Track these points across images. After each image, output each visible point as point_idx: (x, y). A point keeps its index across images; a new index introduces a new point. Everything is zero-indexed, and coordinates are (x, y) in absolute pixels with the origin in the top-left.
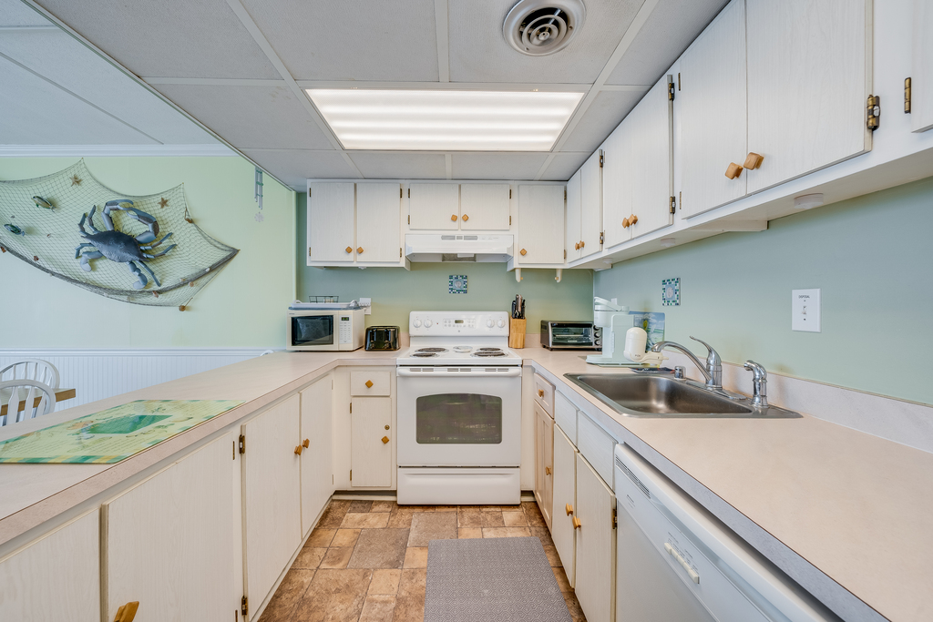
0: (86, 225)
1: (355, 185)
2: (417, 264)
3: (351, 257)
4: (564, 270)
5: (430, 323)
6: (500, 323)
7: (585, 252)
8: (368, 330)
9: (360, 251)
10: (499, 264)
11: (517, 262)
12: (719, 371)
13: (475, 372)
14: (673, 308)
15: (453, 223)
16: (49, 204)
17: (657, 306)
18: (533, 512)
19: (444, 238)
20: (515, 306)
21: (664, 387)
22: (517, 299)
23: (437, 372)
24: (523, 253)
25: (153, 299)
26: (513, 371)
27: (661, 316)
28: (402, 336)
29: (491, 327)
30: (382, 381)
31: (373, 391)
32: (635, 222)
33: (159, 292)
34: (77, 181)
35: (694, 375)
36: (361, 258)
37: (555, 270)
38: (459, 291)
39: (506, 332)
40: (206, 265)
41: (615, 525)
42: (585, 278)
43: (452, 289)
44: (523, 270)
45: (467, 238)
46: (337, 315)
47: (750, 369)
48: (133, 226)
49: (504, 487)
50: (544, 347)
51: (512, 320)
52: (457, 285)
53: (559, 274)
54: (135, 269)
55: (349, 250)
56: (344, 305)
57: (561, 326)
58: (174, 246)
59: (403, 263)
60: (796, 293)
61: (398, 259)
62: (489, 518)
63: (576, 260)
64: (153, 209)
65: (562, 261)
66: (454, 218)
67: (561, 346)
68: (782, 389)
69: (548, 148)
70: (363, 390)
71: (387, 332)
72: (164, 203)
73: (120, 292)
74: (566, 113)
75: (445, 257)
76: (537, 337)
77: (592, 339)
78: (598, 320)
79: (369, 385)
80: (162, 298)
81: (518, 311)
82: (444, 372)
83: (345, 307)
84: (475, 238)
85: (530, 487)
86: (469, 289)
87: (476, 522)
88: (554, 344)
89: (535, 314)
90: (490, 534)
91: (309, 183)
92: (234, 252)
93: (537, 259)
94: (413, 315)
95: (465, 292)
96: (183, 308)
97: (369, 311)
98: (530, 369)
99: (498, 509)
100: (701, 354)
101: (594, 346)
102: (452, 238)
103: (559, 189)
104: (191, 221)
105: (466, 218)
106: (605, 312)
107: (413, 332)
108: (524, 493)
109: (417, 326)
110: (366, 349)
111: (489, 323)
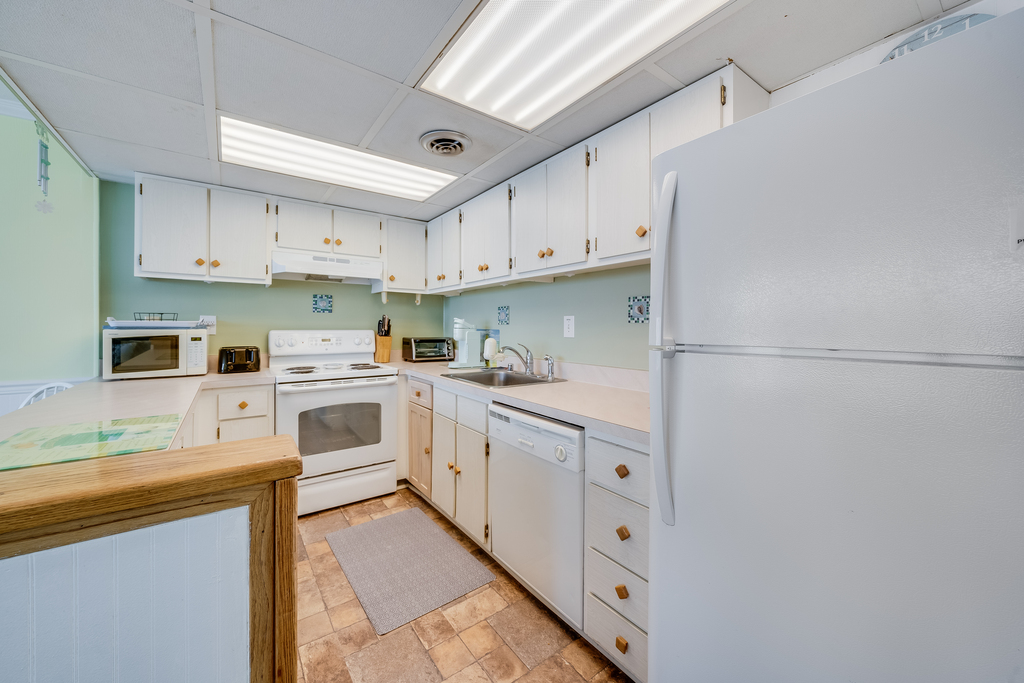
1: (209, 192)
2: (282, 282)
3: (203, 269)
4: (422, 295)
5: (294, 342)
6: (367, 341)
7: (445, 283)
8: (222, 351)
9: (215, 264)
10: (364, 288)
11: (386, 287)
12: (532, 363)
13: (357, 383)
14: (505, 325)
15: (326, 245)
17: (494, 325)
18: (407, 495)
19: (315, 258)
20: (381, 324)
21: (502, 378)
22: (384, 319)
23: (320, 386)
24: (392, 279)
26: (390, 379)
27: (497, 332)
28: (263, 358)
29: (359, 345)
30: (259, 400)
31: (247, 412)
32: (487, 269)
35: (519, 368)
36: (215, 271)
37: (415, 295)
38: (324, 310)
39: (372, 349)
41: (487, 453)
42: (438, 301)
43: (316, 309)
44: (388, 293)
45: (339, 261)
46: (184, 337)
47: (547, 359)
49: (383, 480)
50: (406, 360)
51: (378, 336)
52: (322, 304)
53: (419, 298)
55: (200, 262)
56: (193, 323)
57: (420, 342)
59: (268, 282)
60: (566, 318)
61: (263, 275)
62: (372, 507)
63: (435, 288)
65: (423, 286)
66: (327, 241)
67: (423, 358)
68: (560, 368)
69: (422, 200)
70: (234, 412)
71: (250, 352)
74: (443, 184)
75: (309, 277)
76: (399, 352)
77: (446, 351)
78: (457, 335)
79: (243, 406)
81: (383, 329)
82: (328, 385)
83: (194, 326)
84: (347, 262)
85: (405, 475)
86: (334, 309)
87: (362, 513)
88: (417, 357)
89: (399, 332)
90: (377, 516)
91: (138, 179)
93: (400, 286)
94: (274, 335)
95: (331, 311)
97: (213, 331)
98: (403, 378)
99: (378, 500)
100: (523, 354)
101: (447, 357)
102: (325, 259)
103: (421, 228)
105: (339, 243)
106: (460, 329)
107: (274, 351)
108: (400, 482)
109: (279, 346)
110: (220, 371)
111: (357, 341)
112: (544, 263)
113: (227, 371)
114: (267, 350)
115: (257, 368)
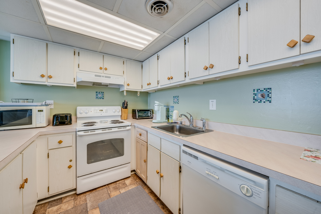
1: (47, 44)
2: (82, 86)
3: (44, 79)
4: (140, 92)
5: (87, 111)
6: (118, 111)
7: (151, 86)
8: (54, 116)
9: (50, 77)
10: (116, 88)
11: (126, 88)
12: (193, 121)
13: (114, 130)
14: (177, 104)
15: (100, 70)
17: (171, 104)
18: (135, 177)
19: (96, 76)
20: (124, 104)
21: (178, 128)
22: (125, 102)
23: (97, 132)
24: (128, 85)
26: (128, 128)
27: (173, 107)
28: (73, 118)
29: (115, 112)
30: (68, 140)
31: (63, 145)
32: (172, 78)
35: (186, 123)
36: (49, 80)
37: (137, 92)
38: (100, 98)
39: (120, 114)
41: (180, 172)
42: (146, 94)
43: (97, 97)
44: (127, 91)
45: (106, 77)
46: (35, 110)
47: (201, 120)
49: (125, 171)
50: (134, 118)
51: (122, 109)
52: (99, 96)
53: (139, 93)
55: (42, 76)
56: (40, 104)
57: (140, 111)
59: (75, 85)
60: (210, 101)
61: (73, 82)
62: (120, 185)
63: (146, 88)
65: (141, 89)
66: (101, 68)
67: (141, 118)
68: (208, 125)
69: (141, 49)
70: (56, 145)
71: (67, 116)
74: (151, 39)
75: (94, 84)
76: (131, 115)
77: (149, 115)
78: (156, 108)
79: (60, 142)
81: (125, 106)
82: (100, 131)
83: (40, 105)
84: (109, 77)
85: (134, 168)
86: (105, 98)
87: (116, 189)
88: (138, 117)
89: (131, 107)
90: (123, 191)
91: (12, 36)
93: (132, 88)
94: (79, 109)
95: (103, 99)
97: (52, 107)
98: (133, 127)
99: (123, 181)
100: (189, 117)
101: (150, 117)
102: (100, 76)
103: (140, 64)
105: (106, 69)
106: (158, 107)
107: (79, 115)
108: (132, 171)
109: (81, 113)
110: (53, 125)
111: (114, 111)
112: (207, 73)
113: (56, 125)
114: (76, 115)
115: (70, 123)
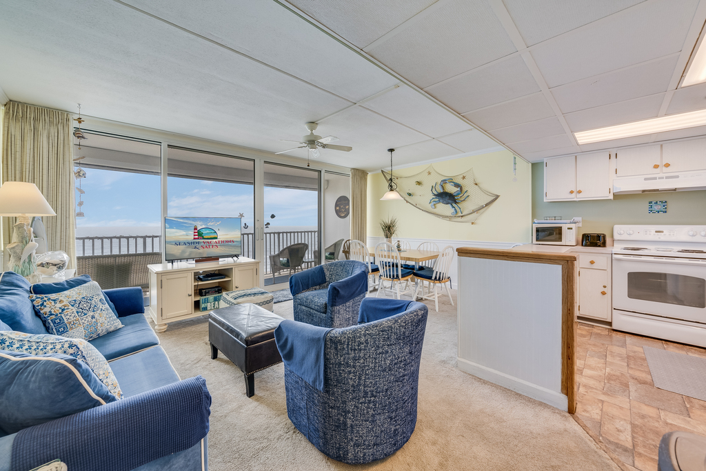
0: (434, 190)
1: (576, 157)
2: (621, 197)
3: (574, 195)
5: (631, 232)
6: (703, 233)
8: (584, 235)
9: (579, 192)
15: (655, 169)
16: (419, 183)
19: (646, 179)
23: (644, 259)
25: (460, 219)
28: (608, 240)
29: (693, 236)
30: (601, 261)
31: (594, 266)
33: (462, 216)
34: (429, 173)
36: (579, 196)
38: (658, 212)
40: (484, 204)
43: (651, 211)
45: (667, 178)
46: (565, 228)
48: (451, 189)
52: (656, 208)
54: (453, 207)
55: (572, 192)
56: (568, 221)
58: (468, 196)
59: (611, 197)
61: (607, 194)
64: (459, 181)
66: (656, 167)
70: (588, 265)
71: (599, 237)
72: (464, 178)
73: (447, 217)
75: (644, 191)
79: (592, 262)
80: (463, 219)
83: (570, 222)
84: (677, 177)
86: (668, 210)
91: (545, 160)
92: (497, 197)
94: (617, 228)
95: (665, 212)
96: (473, 223)
97: (580, 225)
102: (655, 178)
104: (476, 184)
105: (667, 165)
107: (616, 237)
109: (620, 234)
110: (582, 245)
111: (691, 233)
113: (586, 246)
114: (612, 236)
115: (604, 245)
